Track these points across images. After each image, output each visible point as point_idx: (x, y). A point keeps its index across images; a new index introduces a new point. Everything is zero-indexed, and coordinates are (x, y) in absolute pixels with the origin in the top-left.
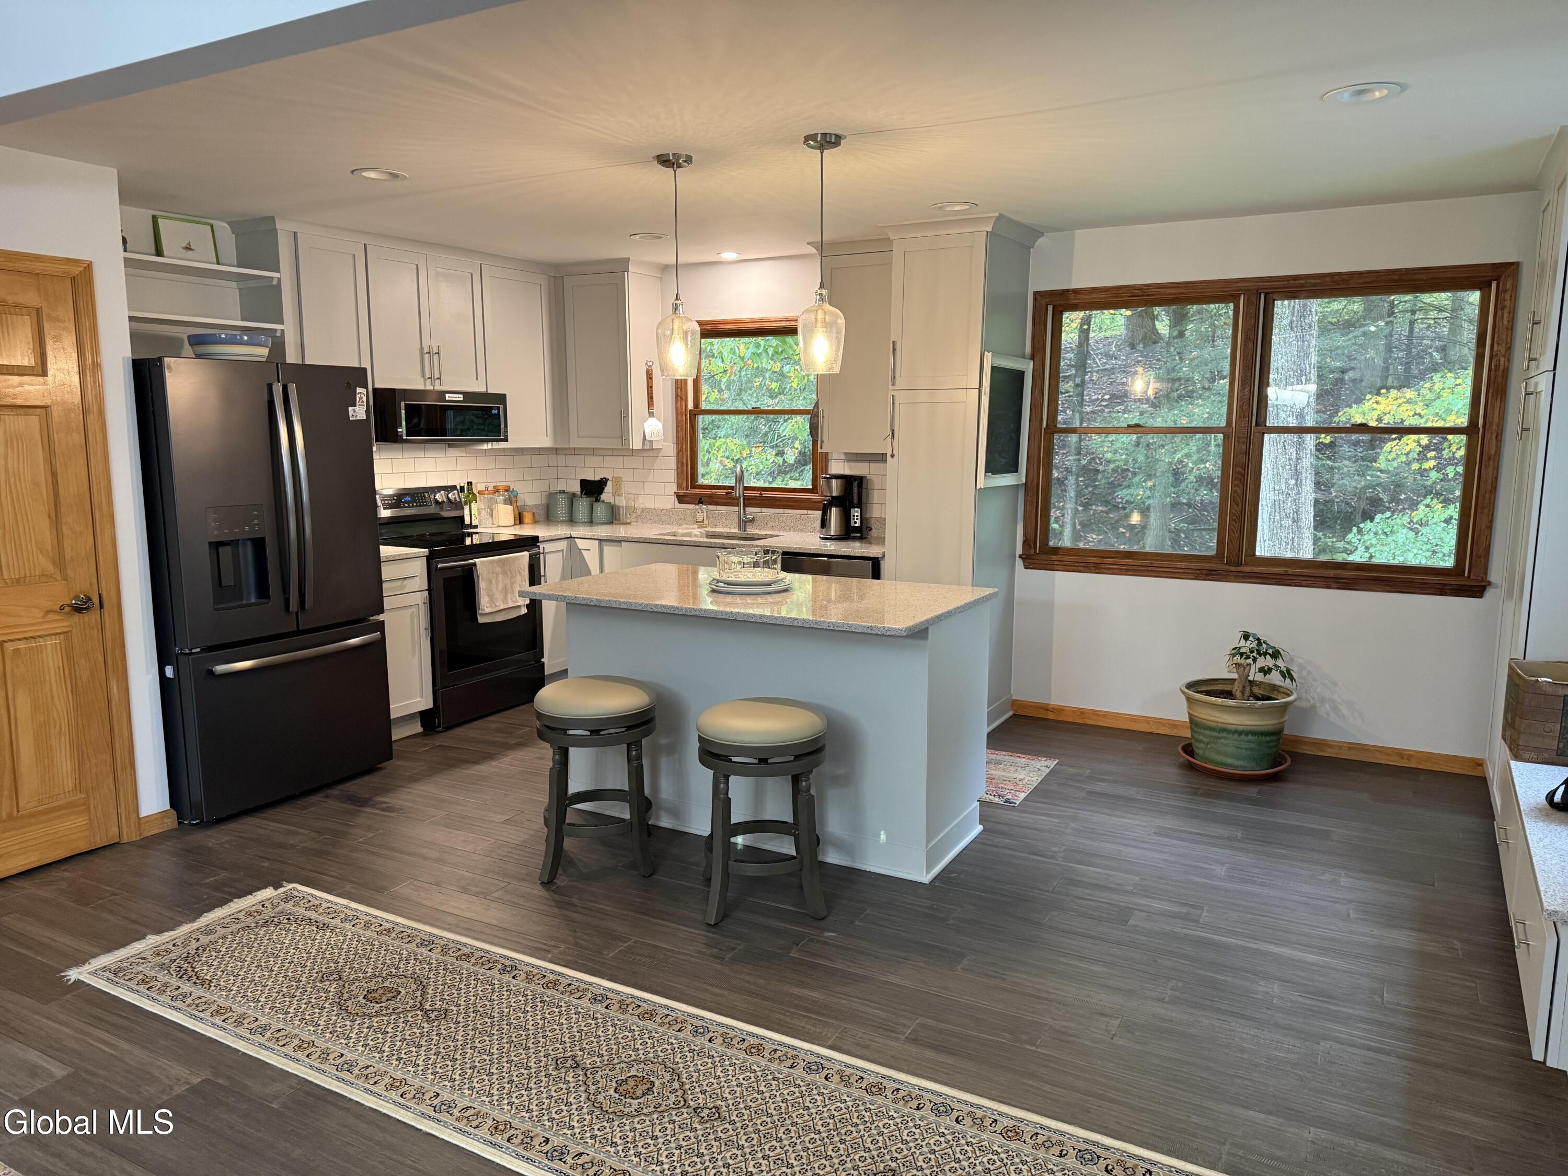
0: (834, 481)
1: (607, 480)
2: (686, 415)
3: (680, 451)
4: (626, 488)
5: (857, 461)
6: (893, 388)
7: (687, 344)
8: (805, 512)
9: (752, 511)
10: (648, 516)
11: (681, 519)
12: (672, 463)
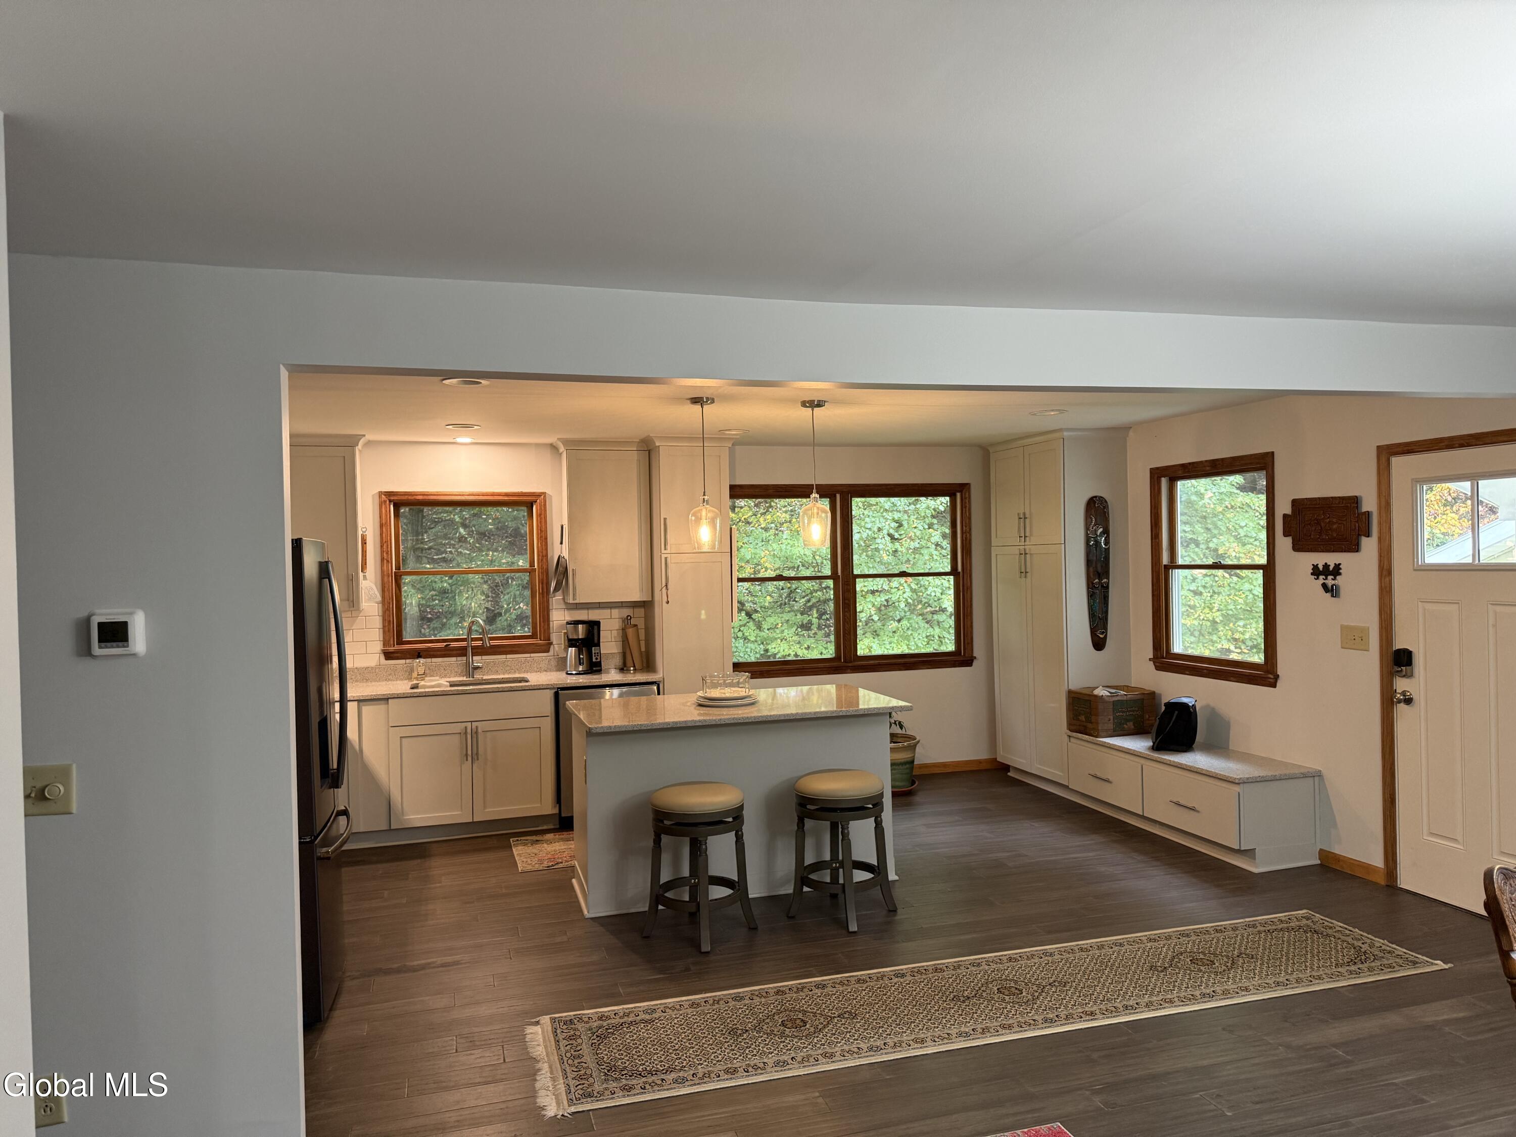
0: (580, 626)
2: (392, 576)
3: (385, 611)
5: (576, 609)
6: (665, 552)
8: (528, 655)
9: (478, 661)
11: (390, 675)
12: (377, 622)
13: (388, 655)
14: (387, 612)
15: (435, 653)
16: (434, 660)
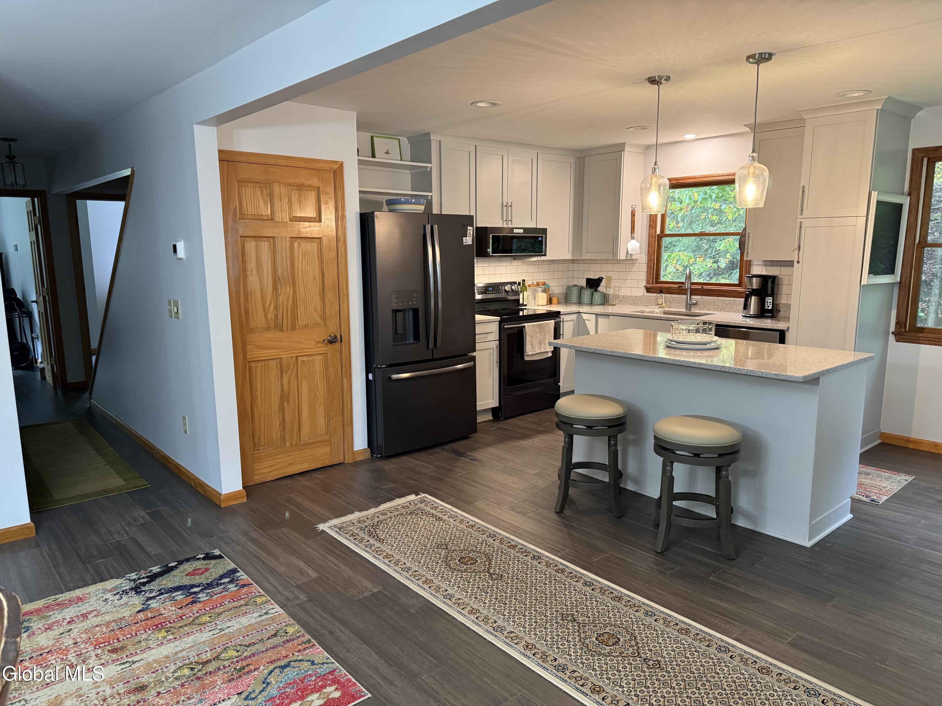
0: (754, 279)
1: (602, 278)
2: (655, 238)
3: (649, 261)
4: (614, 283)
5: (772, 265)
6: (801, 217)
7: (660, 193)
8: (733, 299)
9: (696, 298)
10: (627, 301)
11: (647, 302)
12: (644, 268)
13: (648, 290)
14: (650, 262)
15: (674, 291)
16: (674, 296)
